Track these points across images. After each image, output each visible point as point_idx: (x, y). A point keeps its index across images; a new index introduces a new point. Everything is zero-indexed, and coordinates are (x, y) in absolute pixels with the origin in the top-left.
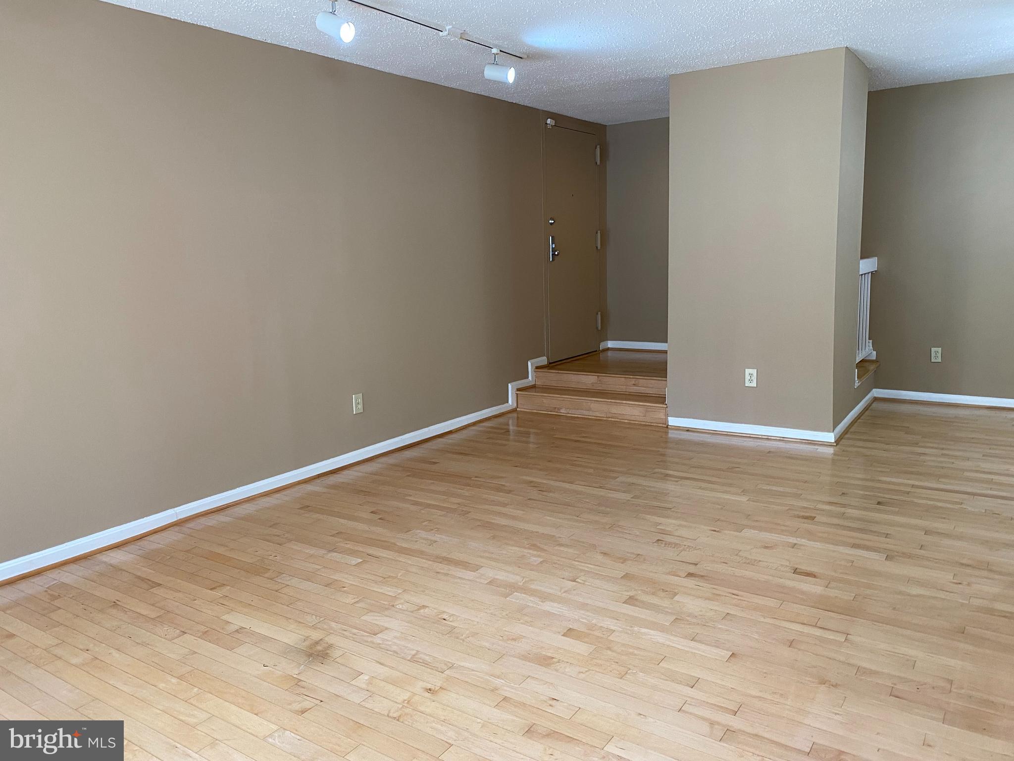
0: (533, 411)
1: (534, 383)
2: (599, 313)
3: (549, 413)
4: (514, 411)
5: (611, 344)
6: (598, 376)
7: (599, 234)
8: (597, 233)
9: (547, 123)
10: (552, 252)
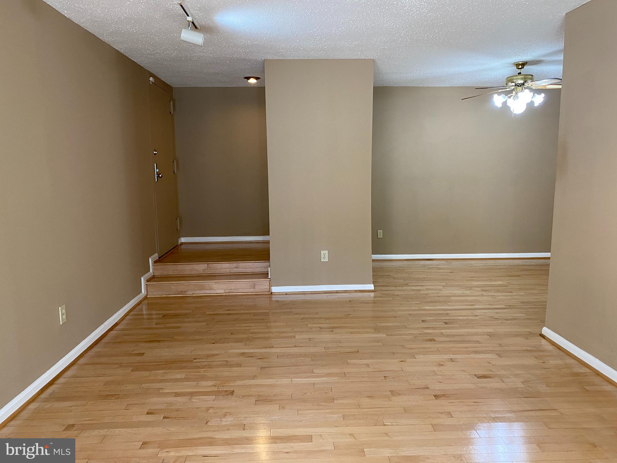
0: (163, 296)
1: (156, 274)
2: (178, 218)
3: (177, 296)
4: (146, 298)
5: (183, 240)
6: (207, 264)
8: (174, 162)
9: (150, 80)
10: (157, 175)
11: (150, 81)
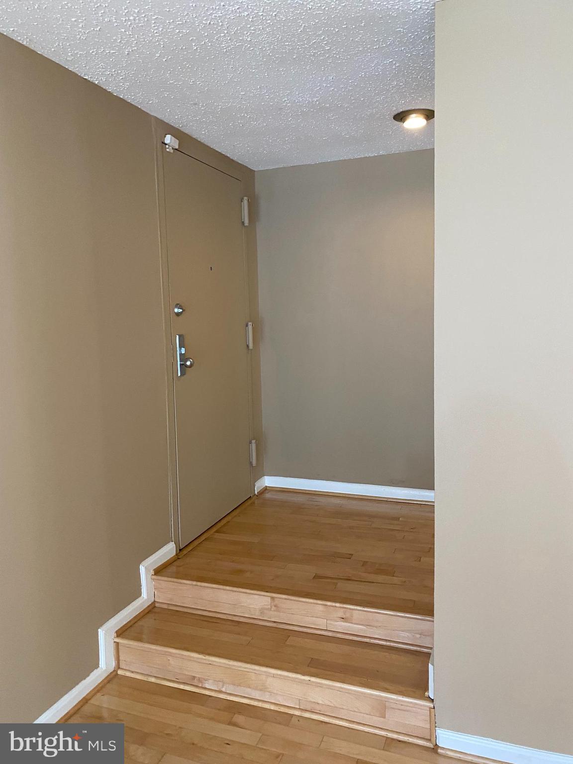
1: (153, 601)
2: (254, 441)
4: (112, 678)
5: (269, 481)
7: (250, 327)
8: (247, 325)
9: (166, 142)
10: (181, 361)
11: (166, 144)
